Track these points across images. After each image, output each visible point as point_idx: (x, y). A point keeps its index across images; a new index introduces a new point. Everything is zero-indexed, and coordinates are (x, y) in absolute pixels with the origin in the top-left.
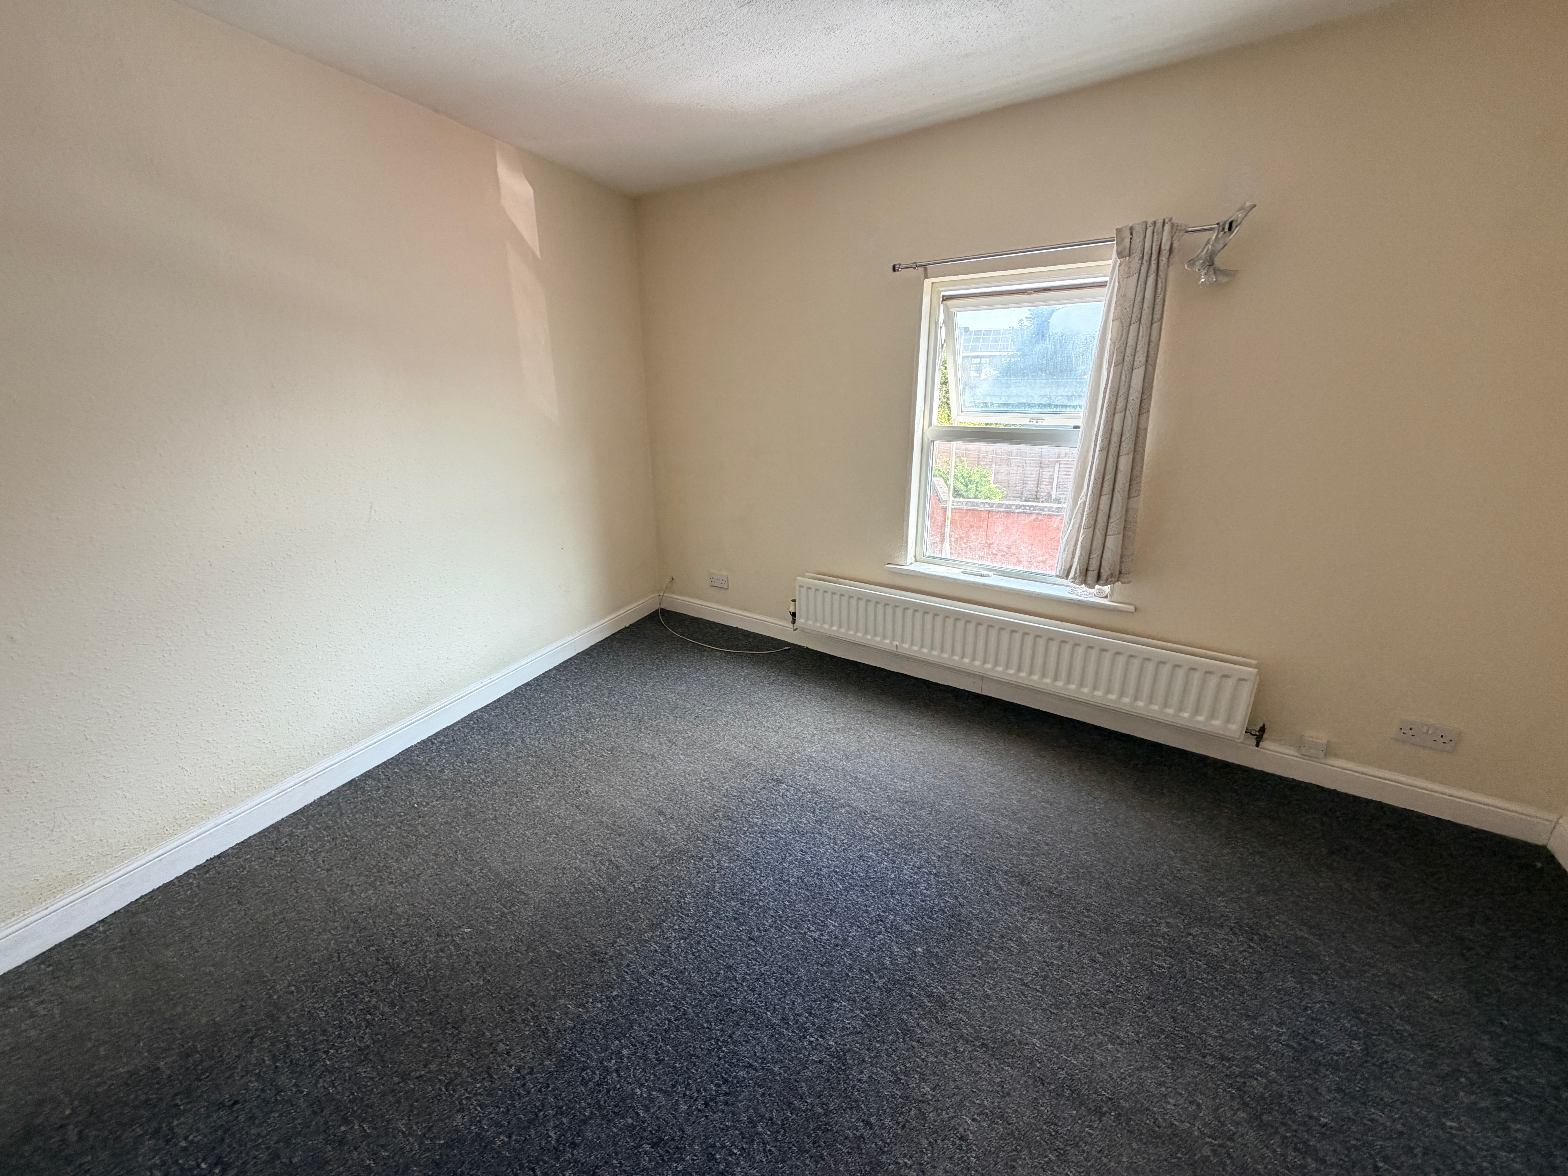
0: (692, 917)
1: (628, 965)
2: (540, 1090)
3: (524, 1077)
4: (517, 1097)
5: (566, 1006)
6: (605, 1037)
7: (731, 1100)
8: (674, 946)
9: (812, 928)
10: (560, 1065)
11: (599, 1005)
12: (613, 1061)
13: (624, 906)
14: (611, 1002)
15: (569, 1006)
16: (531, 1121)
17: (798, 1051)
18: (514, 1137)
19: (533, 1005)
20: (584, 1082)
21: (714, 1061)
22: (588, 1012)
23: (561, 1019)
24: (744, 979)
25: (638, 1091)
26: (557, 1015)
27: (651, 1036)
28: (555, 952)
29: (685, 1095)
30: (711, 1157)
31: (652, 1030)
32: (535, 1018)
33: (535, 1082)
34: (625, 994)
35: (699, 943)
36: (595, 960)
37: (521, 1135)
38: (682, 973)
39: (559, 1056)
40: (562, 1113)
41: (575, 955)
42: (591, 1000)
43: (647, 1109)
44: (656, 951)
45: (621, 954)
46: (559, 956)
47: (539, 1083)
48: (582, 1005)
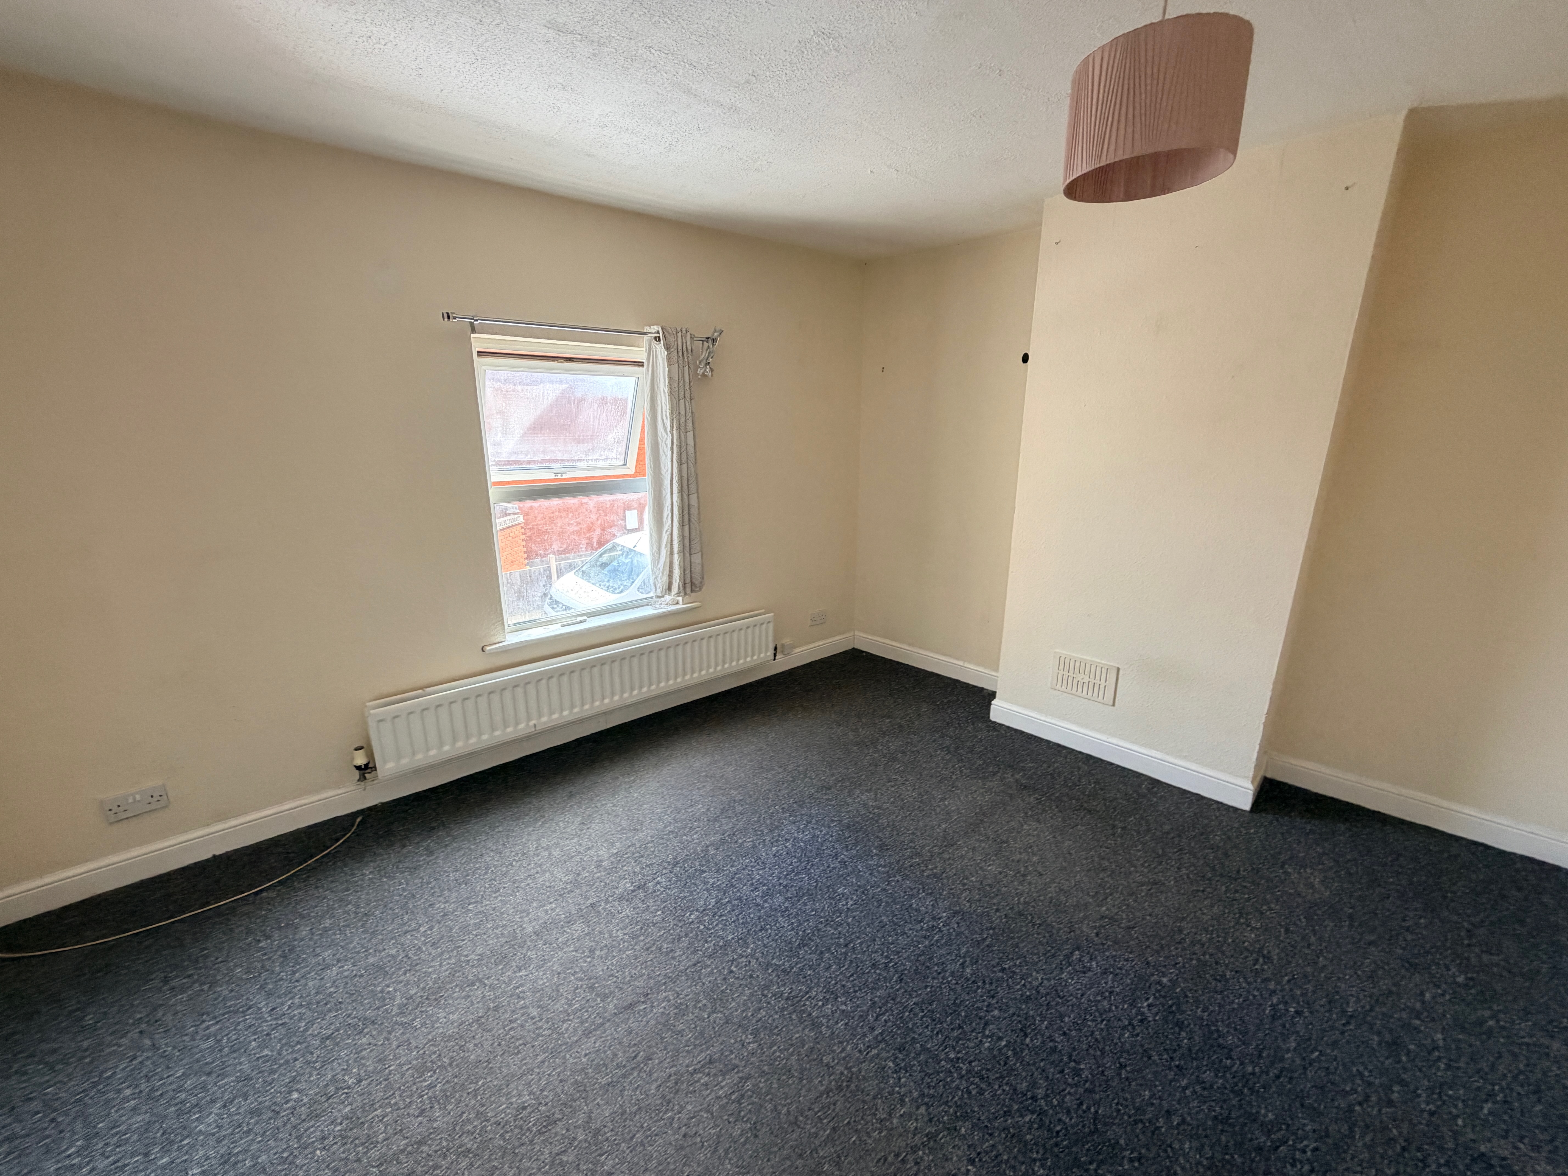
0: (811, 988)
1: (860, 1051)
2: (991, 1135)
3: (979, 1154)
4: (999, 1158)
5: (901, 1116)
6: (938, 1073)
7: (987, 980)
8: (844, 1007)
9: (844, 903)
10: (965, 1117)
11: (903, 1080)
12: (961, 1065)
13: (778, 1054)
14: (900, 1068)
15: (902, 1112)
16: (1020, 1141)
17: (950, 934)
18: (1035, 1156)
19: (897, 1155)
20: (981, 1092)
21: (959, 988)
22: (910, 1092)
23: (916, 1120)
24: (887, 957)
25: (987, 1045)
26: (912, 1125)
27: (937, 1033)
28: (828, 1135)
29: (987, 1011)
30: (1029, 998)
31: (932, 1031)
32: (915, 1149)
33: (983, 1140)
34: (893, 1054)
35: (844, 986)
36: (848, 1086)
37: (1032, 1149)
38: (874, 1003)
39: (957, 1117)
40: (1009, 1111)
41: (837, 1110)
42: (897, 1089)
43: (1000, 1039)
44: (846, 1024)
45: (844, 1058)
46: (834, 1129)
47: (983, 1136)
48: (902, 1101)
